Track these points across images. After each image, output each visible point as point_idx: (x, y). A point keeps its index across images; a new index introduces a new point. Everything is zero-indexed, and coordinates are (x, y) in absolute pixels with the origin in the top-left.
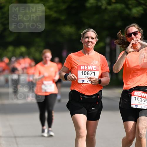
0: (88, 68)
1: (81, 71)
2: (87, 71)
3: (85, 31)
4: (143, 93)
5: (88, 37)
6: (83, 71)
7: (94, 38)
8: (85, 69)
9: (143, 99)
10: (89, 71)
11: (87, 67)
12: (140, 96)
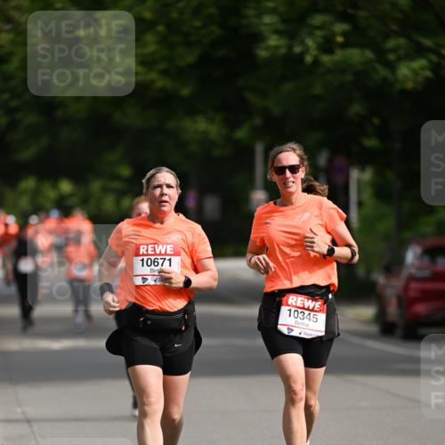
1: (141, 258)
3: (152, 172)
4: (308, 299)
5: (160, 186)
7: (172, 187)
8: (149, 252)
9: (307, 312)
11: (155, 247)
12: (302, 306)
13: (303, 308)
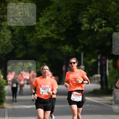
5: (45, 69)
13: (77, 95)
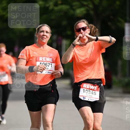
0: (46, 60)
1: (40, 62)
2: (45, 63)
6: (42, 63)
7: (48, 33)
8: (44, 60)
10: (48, 63)
11: (46, 58)
